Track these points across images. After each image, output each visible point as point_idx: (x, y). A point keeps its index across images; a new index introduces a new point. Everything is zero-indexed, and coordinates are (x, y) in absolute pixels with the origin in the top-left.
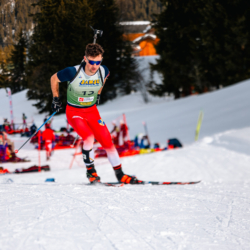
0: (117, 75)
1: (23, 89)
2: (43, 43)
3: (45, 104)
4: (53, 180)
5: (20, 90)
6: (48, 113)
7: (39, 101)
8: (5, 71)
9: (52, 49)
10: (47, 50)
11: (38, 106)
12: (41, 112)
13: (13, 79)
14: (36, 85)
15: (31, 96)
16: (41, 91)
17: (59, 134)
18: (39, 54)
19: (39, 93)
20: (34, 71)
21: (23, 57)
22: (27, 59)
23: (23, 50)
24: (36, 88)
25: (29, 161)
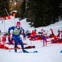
0: (59, 13)
1: (25, 18)
2: (32, 1)
3: (33, 24)
4: (37, 52)
5: (24, 19)
6: (34, 27)
7: (30, 22)
8: (18, 11)
9: (35, 3)
10: (34, 4)
11: (30, 24)
12: (31, 27)
13: (21, 15)
14: (30, 17)
15: (28, 21)
16: (31, 19)
17: (38, 34)
18: (31, 5)
19: (30, 20)
20: (29, 12)
21: (25, 6)
22: (26, 7)
23: (25, 4)
24: (30, 18)
25: (27, 44)
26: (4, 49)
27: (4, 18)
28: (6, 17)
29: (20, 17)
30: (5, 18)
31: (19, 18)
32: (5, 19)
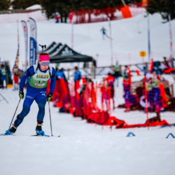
26: (109, 126)
27: (107, 14)
28: (115, 11)
29: (167, 8)
30: (110, 15)
31: (163, 13)
32: (113, 18)
